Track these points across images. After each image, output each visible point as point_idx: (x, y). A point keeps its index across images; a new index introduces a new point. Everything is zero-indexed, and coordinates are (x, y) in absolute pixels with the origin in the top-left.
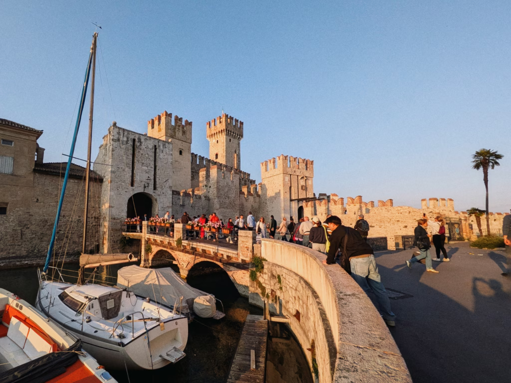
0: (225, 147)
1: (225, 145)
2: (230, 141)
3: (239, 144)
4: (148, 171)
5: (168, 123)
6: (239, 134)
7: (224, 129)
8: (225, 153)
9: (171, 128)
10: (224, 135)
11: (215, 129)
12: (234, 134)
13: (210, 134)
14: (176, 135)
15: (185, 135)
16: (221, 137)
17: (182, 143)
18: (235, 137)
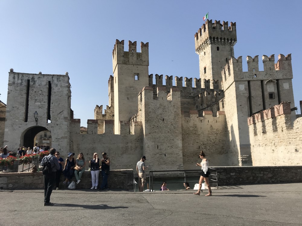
0: (211, 58)
2: (218, 50)
4: (41, 106)
5: (120, 50)
6: (230, 39)
7: (208, 38)
8: (211, 65)
9: (123, 54)
10: (209, 44)
11: (201, 40)
12: (223, 40)
13: (198, 47)
14: (130, 61)
15: (140, 58)
16: (207, 47)
17: (137, 67)
18: (225, 44)
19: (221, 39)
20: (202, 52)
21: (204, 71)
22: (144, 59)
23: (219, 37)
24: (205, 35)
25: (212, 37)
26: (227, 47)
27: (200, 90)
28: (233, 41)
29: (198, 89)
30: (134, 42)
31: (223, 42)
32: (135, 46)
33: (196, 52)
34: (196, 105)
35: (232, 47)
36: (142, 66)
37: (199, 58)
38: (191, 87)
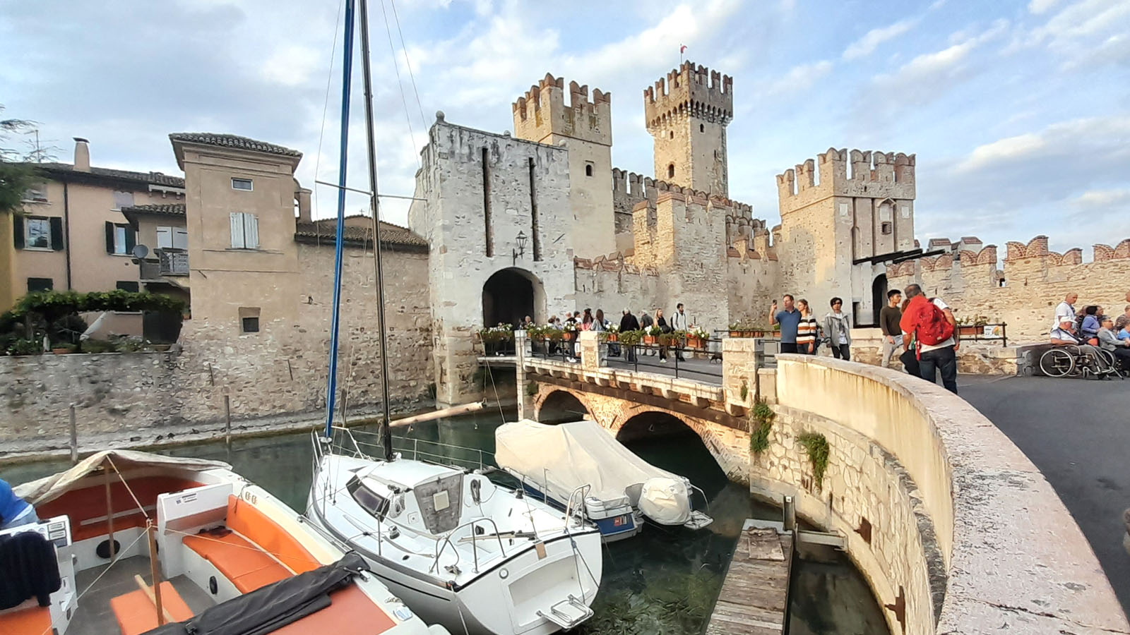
0: (690, 147)
1: (689, 140)
2: (702, 130)
3: (723, 135)
4: (518, 218)
6: (722, 110)
7: (686, 103)
8: (690, 160)
9: (563, 114)
10: (685, 115)
11: (664, 105)
12: (712, 112)
13: (655, 119)
15: (595, 127)
16: (679, 122)
18: (714, 119)
19: (709, 107)
20: (663, 132)
21: (668, 172)
23: (706, 105)
24: (678, 95)
25: (695, 101)
26: (717, 128)
30: (582, 87)
31: (711, 116)
35: (723, 128)
36: (600, 146)
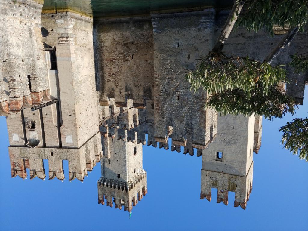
0: (127, 165)
1: (127, 169)
3: (104, 173)
5: (241, 195)
6: (105, 186)
7: (130, 190)
8: (127, 158)
9: (236, 188)
10: (129, 183)
11: (139, 187)
12: (113, 185)
13: (143, 179)
14: (227, 178)
15: (213, 180)
16: (132, 179)
17: (218, 169)
18: (110, 181)
19: (115, 187)
20: (138, 172)
21: (137, 150)
22: (208, 178)
24: (133, 194)
25: (124, 191)
26: (108, 176)
27: (139, 129)
28: (102, 183)
29: (141, 131)
30: (220, 202)
31: (113, 183)
32: (220, 197)
33: (146, 172)
34: (143, 112)
35: (103, 176)
36: (211, 170)
37: (142, 166)
38: (150, 135)
